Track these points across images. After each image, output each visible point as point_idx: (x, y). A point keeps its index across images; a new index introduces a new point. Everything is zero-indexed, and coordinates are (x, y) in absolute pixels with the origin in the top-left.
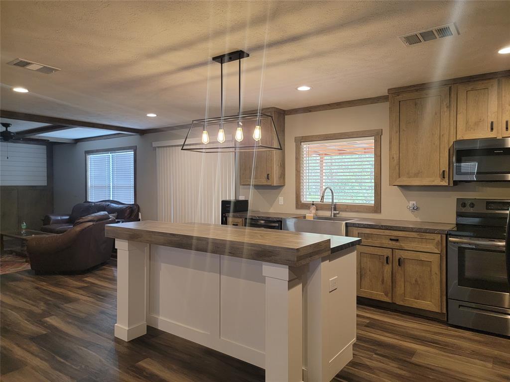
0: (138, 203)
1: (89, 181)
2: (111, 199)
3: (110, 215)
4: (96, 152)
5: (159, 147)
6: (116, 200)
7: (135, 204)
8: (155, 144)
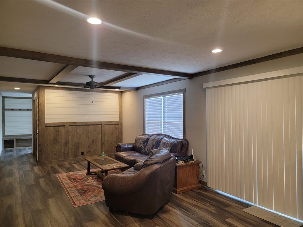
0: (187, 138)
1: (146, 118)
2: (163, 133)
3: (171, 154)
4: (151, 96)
5: (209, 88)
6: (167, 134)
7: (184, 139)
8: (205, 85)
